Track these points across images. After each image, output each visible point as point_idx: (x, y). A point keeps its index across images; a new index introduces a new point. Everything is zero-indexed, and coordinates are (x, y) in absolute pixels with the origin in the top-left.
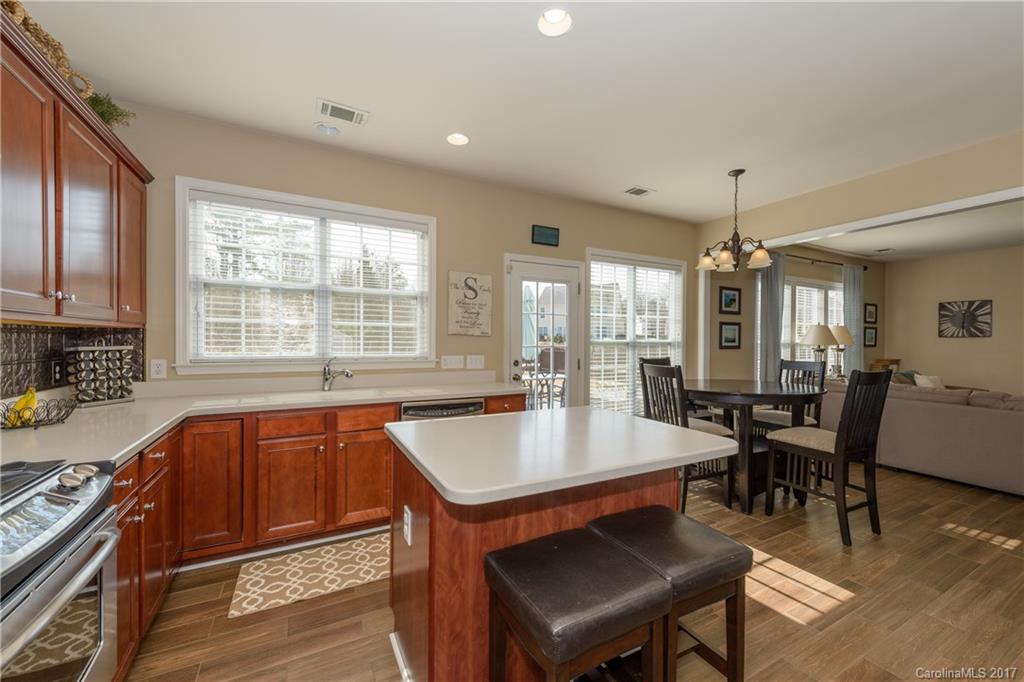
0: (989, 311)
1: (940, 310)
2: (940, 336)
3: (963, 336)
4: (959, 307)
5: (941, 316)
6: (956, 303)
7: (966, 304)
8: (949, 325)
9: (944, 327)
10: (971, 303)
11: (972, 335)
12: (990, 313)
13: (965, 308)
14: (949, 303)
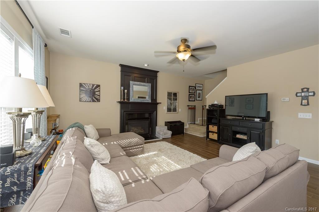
0: (99, 90)
1: (80, 87)
2: (80, 101)
3: (90, 101)
4: (88, 86)
5: (81, 90)
6: (87, 84)
7: (91, 85)
8: (84, 95)
9: (82, 96)
10: (93, 85)
11: (93, 101)
12: (99, 91)
13: (91, 87)
14: (84, 84)
